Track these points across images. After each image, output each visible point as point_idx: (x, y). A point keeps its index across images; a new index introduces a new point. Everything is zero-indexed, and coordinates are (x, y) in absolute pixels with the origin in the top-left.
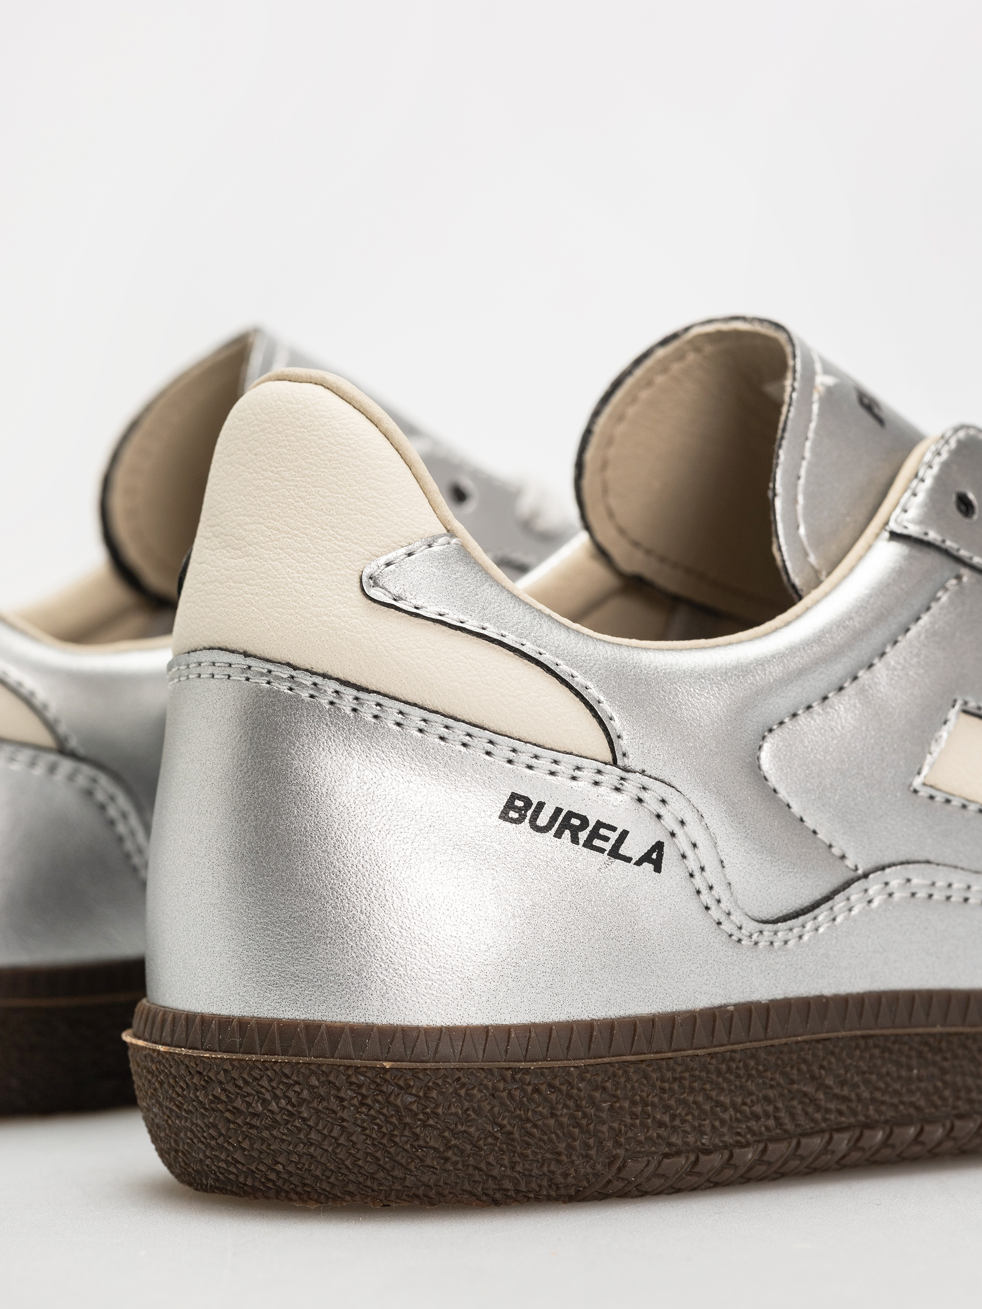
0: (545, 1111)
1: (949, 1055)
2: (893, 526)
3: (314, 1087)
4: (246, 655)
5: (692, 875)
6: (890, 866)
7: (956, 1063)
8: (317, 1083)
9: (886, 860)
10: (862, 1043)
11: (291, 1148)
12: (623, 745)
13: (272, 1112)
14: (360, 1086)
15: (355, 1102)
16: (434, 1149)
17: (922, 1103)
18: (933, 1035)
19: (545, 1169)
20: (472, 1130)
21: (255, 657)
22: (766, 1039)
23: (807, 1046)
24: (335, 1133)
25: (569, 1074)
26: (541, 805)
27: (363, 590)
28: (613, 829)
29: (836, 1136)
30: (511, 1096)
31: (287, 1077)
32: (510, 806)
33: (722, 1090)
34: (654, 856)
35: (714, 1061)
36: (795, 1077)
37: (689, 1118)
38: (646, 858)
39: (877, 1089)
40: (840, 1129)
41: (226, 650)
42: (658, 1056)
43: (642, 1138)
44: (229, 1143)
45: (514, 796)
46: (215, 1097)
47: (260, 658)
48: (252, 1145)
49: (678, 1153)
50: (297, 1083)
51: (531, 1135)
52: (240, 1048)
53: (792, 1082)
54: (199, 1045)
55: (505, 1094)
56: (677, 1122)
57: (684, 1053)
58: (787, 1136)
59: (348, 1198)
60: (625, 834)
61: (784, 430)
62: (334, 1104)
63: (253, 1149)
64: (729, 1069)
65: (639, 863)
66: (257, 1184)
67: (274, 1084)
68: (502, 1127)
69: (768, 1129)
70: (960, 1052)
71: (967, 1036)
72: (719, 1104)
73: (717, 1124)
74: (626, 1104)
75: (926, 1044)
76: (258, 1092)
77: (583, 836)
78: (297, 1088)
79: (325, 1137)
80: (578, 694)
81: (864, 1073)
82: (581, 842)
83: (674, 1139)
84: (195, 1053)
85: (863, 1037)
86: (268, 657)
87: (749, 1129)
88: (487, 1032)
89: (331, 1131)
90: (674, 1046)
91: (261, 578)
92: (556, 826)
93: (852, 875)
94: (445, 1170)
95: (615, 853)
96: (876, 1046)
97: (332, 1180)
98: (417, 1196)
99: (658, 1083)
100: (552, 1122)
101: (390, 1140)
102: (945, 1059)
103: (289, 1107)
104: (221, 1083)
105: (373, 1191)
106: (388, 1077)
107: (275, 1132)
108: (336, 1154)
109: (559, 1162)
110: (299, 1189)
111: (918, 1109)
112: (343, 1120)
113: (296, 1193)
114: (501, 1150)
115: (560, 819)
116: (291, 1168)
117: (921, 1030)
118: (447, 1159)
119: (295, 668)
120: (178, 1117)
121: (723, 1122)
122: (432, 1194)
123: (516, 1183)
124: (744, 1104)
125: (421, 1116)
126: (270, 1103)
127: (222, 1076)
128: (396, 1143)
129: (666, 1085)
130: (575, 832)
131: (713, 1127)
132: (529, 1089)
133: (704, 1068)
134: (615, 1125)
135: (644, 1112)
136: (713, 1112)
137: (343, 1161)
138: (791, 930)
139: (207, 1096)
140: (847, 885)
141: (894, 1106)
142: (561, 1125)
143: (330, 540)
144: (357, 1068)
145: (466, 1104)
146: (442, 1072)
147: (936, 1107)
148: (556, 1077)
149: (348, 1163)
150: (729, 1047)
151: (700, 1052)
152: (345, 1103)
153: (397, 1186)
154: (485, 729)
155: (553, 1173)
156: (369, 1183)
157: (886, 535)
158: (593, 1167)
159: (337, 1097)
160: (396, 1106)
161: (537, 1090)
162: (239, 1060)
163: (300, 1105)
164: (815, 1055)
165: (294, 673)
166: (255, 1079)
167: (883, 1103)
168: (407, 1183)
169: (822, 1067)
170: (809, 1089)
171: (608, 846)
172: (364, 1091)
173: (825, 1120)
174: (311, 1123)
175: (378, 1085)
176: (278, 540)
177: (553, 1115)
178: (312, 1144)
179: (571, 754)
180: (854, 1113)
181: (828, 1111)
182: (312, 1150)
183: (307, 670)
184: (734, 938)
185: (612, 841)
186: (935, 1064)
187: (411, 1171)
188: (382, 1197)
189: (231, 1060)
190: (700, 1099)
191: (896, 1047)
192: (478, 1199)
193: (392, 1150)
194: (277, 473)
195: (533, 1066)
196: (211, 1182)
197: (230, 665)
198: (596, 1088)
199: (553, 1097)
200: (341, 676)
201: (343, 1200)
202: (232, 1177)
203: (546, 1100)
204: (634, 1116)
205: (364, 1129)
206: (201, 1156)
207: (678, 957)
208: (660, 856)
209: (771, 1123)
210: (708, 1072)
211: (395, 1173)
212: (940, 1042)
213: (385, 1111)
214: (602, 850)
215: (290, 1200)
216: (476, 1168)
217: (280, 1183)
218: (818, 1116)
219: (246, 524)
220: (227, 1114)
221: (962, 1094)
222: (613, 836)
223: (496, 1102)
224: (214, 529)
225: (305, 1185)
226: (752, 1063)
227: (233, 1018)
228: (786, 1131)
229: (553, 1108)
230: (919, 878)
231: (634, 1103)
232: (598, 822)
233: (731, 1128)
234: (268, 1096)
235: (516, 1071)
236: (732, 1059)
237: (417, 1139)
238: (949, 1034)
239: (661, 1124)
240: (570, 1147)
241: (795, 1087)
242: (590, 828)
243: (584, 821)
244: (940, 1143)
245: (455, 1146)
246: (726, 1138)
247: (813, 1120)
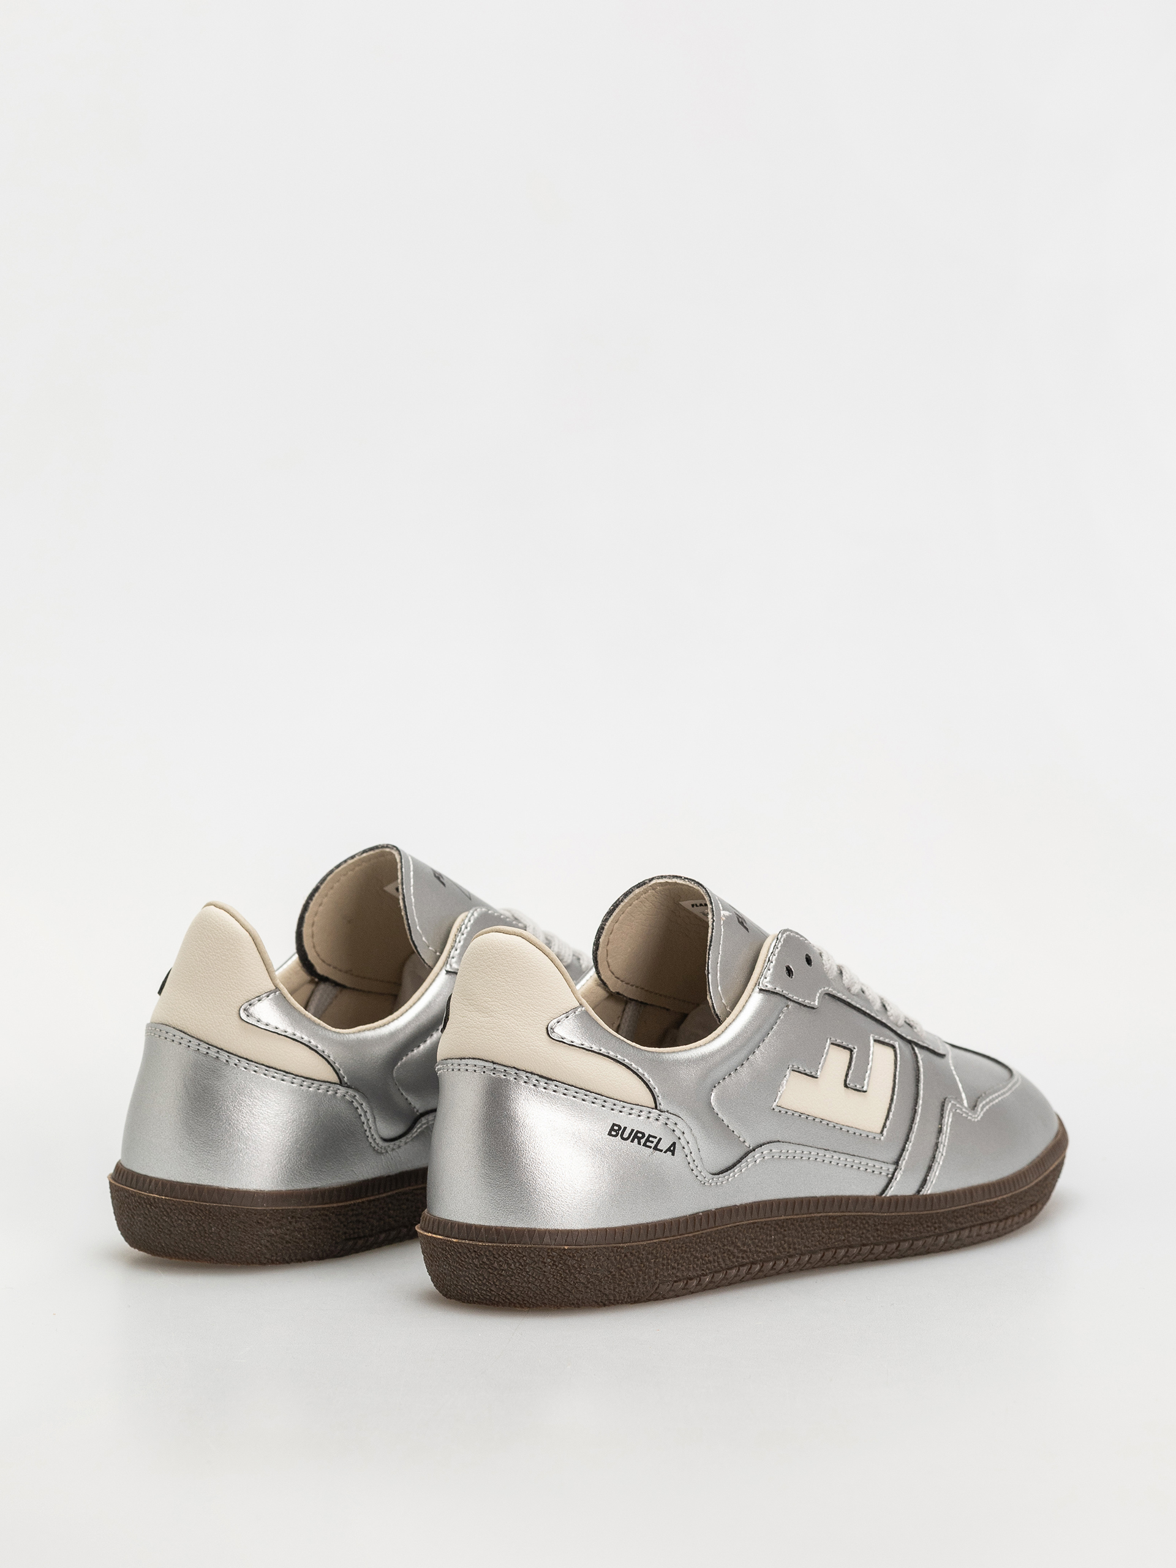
0: (629, 1265)
1: (787, 1229)
2: (761, 986)
3: (532, 1258)
4: (494, 1063)
5: (687, 1156)
6: (764, 1144)
7: (790, 1232)
8: (533, 1256)
9: (762, 1142)
10: (752, 1226)
11: (520, 1284)
12: (660, 1099)
13: (512, 1269)
14: (553, 1257)
15: (551, 1264)
16: (582, 1283)
17: (776, 1251)
18: (780, 1220)
19: (627, 1290)
20: (599, 1274)
21: (498, 1064)
22: (715, 1227)
23: (731, 1229)
24: (541, 1278)
25: (639, 1248)
26: (625, 1128)
27: (548, 1034)
28: (656, 1138)
29: (741, 1268)
30: (615, 1259)
31: (520, 1253)
32: (612, 1129)
33: (697, 1251)
34: (672, 1149)
35: (695, 1239)
36: (726, 1243)
37: (685, 1264)
38: (668, 1150)
39: (757, 1246)
40: (743, 1265)
41: (483, 1060)
42: (674, 1238)
43: (666, 1274)
44: (489, 1283)
45: (614, 1125)
46: (483, 1262)
47: (500, 1065)
48: (500, 1284)
49: (680, 1280)
50: (524, 1256)
51: (622, 1275)
52: (497, 1240)
53: (724, 1245)
54: (475, 1239)
55: (613, 1258)
56: (680, 1266)
57: (684, 1236)
58: (722, 1269)
59: (543, 1306)
60: (660, 1139)
61: (711, 942)
62: (541, 1265)
63: (501, 1285)
64: (700, 1242)
65: (665, 1152)
66: (501, 1300)
67: (514, 1257)
68: (611, 1272)
69: (714, 1266)
70: (791, 1227)
71: (794, 1219)
72: (696, 1257)
73: (695, 1266)
74: (661, 1260)
75: (778, 1224)
76: (505, 1260)
77: (643, 1141)
78: (525, 1258)
79: (536, 1279)
80: (641, 1078)
81: (752, 1239)
82: (642, 1144)
83: (678, 1274)
84: (474, 1243)
85: (752, 1223)
86: (504, 1064)
87: (707, 1268)
88: (607, 1231)
89: (539, 1277)
90: (680, 1233)
91: (500, 1028)
92: (632, 1137)
93: (747, 1150)
94: (586, 1292)
95: (656, 1148)
96: (757, 1227)
97: (537, 1298)
98: (573, 1304)
99: (673, 1250)
100: (631, 1269)
101: (565, 1280)
102: (785, 1230)
103: (520, 1267)
104: (486, 1256)
105: (555, 1302)
106: (565, 1252)
107: (513, 1278)
108: (540, 1287)
109: (633, 1286)
110: (521, 1302)
111: (774, 1254)
112: (545, 1272)
113: (519, 1303)
114: (610, 1282)
115: (633, 1134)
116: (518, 1293)
117: (776, 1218)
118: (587, 1287)
119: (518, 1070)
120: (460, 1270)
121: (697, 1265)
122: (580, 1303)
123: (615, 1296)
124: (705, 1256)
125: (579, 1269)
126: (511, 1265)
127: (487, 1253)
128: (567, 1281)
129: (676, 1250)
130: (639, 1139)
131: (693, 1267)
132: (623, 1255)
133: (691, 1242)
134: (656, 1269)
135: (668, 1263)
136: (694, 1261)
137: (543, 1290)
138: (724, 1177)
139: (479, 1261)
140: (746, 1155)
141: (764, 1253)
142: (634, 1270)
143: (531, 1011)
144: (552, 1249)
145: (598, 1263)
146: (589, 1250)
147: (781, 1253)
148: (633, 1249)
149: (546, 1290)
150: (701, 1232)
151: (690, 1235)
152: (546, 1265)
153: (566, 1300)
154: (603, 1096)
155: (630, 1291)
156: (554, 1299)
157: (757, 990)
158: (646, 1288)
159: (542, 1262)
160: (569, 1265)
161: (626, 1256)
162: (497, 1246)
163: (526, 1266)
164: (734, 1232)
165: (517, 1072)
166: (505, 1254)
167: (760, 1252)
168: (570, 1298)
169: (736, 1238)
170: (731, 1248)
171: (653, 1145)
172: (555, 1259)
173: (737, 1261)
174: (530, 1273)
175: (561, 1256)
176: (506, 1010)
177: (631, 1266)
178: (530, 1283)
179: (638, 1105)
180: (748, 1258)
181: (738, 1257)
182: (530, 1285)
183: (523, 1071)
184: (702, 1182)
185: (655, 1143)
186: (781, 1233)
187: (572, 1293)
188: (558, 1305)
189: (493, 1246)
190: (689, 1255)
191: (766, 1227)
192: (598, 1304)
193: (565, 1284)
194: (504, 978)
195: (625, 1245)
196: (475, 1299)
197: (475, 1066)
198: (649, 1254)
199: (632, 1258)
200: (539, 1073)
201: (541, 1306)
202: (488, 1297)
203: (629, 1259)
204: (663, 1265)
205: (554, 1275)
206: (472, 1288)
207: (681, 1193)
208: (674, 1148)
209: (716, 1264)
210: (692, 1243)
211: (566, 1294)
212: (783, 1223)
213: (563, 1267)
214: (650, 1147)
215: (516, 1307)
216: (599, 1291)
217: (512, 1300)
218: (734, 1260)
219: (489, 1001)
220: (489, 1270)
221: (792, 1246)
222: (655, 1141)
223: (609, 1262)
224: (470, 1001)
225: (524, 1300)
226: (709, 1238)
227: (493, 1227)
228: (721, 1267)
229: (631, 1263)
230: (775, 1149)
231: (663, 1259)
232: (649, 1135)
233: (700, 1267)
234: (510, 1262)
235: (618, 1248)
236: (701, 1237)
237: (576, 1279)
238: (787, 1219)
239: (673, 1268)
240: (638, 1280)
241: (726, 1247)
242: (646, 1138)
243: (643, 1134)
244: (782, 1268)
245: (592, 1282)
246: (698, 1272)
247: (733, 1262)
